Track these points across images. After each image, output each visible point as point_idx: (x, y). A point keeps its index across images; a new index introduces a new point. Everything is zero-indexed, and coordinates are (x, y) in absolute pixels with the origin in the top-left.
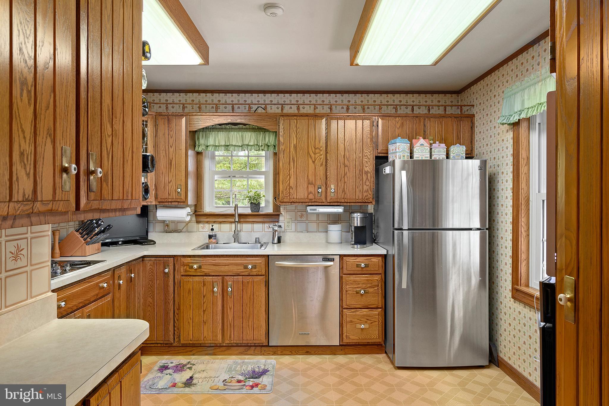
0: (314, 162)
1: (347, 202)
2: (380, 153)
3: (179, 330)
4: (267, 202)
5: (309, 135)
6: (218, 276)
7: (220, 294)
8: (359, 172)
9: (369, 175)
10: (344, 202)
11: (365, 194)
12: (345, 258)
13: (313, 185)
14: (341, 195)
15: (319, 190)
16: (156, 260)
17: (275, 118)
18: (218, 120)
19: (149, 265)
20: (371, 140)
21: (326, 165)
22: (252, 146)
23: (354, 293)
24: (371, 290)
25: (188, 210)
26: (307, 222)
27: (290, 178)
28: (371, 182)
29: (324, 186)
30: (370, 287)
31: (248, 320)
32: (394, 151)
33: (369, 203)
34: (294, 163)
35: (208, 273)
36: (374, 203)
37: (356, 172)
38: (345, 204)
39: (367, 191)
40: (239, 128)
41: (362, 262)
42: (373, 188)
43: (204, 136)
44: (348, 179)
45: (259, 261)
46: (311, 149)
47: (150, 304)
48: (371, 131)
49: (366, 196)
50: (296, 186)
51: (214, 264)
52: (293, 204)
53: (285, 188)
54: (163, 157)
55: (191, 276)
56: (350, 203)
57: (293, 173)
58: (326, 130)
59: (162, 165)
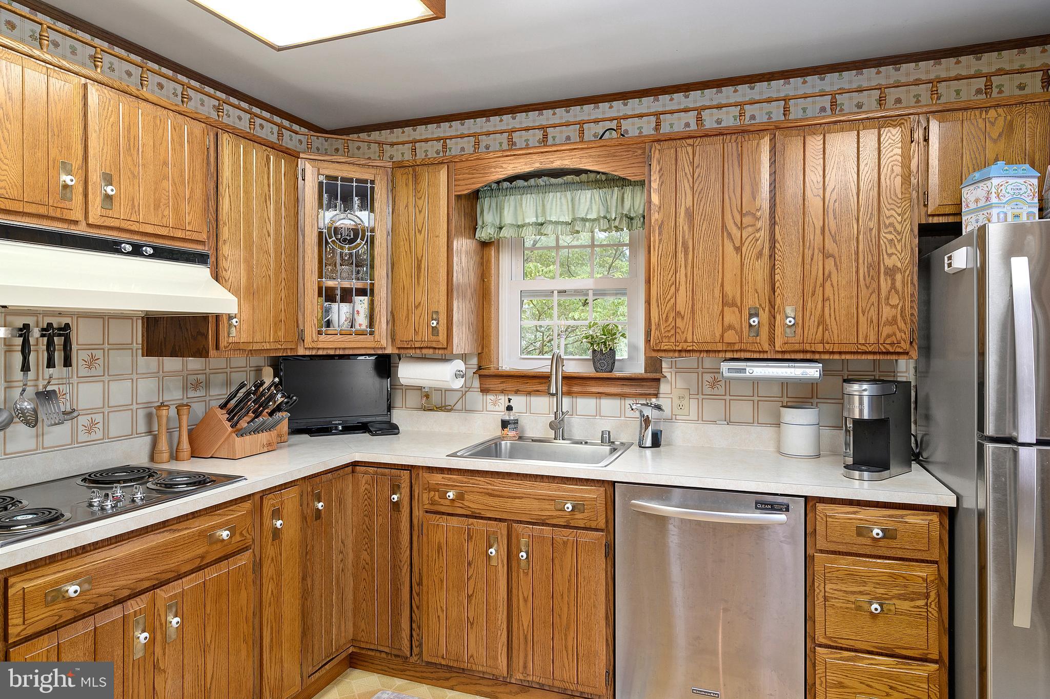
0: (738, 249)
1: (833, 353)
2: (933, 215)
3: (421, 629)
4: (632, 348)
5: (726, 180)
6: (500, 520)
7: (502, 561)
8: (869, 272)
9: (899, 277)
10: (824, 352)
11: (886, 330)
12: (820, 507)
13: (737, 306)
14: (813, 333)
15: (751, 321)
16: (376, 473)
17: (641, 148)
18: (512, 166)
19: (364, 482)
20: (906, 178)
21: (772, 256)
22: (594, 220)
23: (848, 605)
24: (905, 605)
25: (459, 365)
26: (728, 397)
27: (677, 290)
28: (904, 297)
29: (767, 309)
30: (900, 597)
31: (566, 635)
32: (981, 204)
33: (898, 353)
34: (686, 254)
35: (478, 511)
36: (914, 354)
37: (857, 272)
38: (826, 357)
39: (893, 322)
40: (566, 184)
41: (875, 523)
42: (912, 315)
43: (494, 205)
44: (836, 289)
45: (590, 494)
46: (730, 216)
47: (366, 566)
48: (906, 158)
49: (888, 336)
50: (693, 312)
51: (490, 491)
52: (683, 354)
53: (664, 316)
54: (405, 254)
55: (443, 513)
56: (840, 353)
57: (683, 279)
58: (773, 166)
59: (404, 270)
